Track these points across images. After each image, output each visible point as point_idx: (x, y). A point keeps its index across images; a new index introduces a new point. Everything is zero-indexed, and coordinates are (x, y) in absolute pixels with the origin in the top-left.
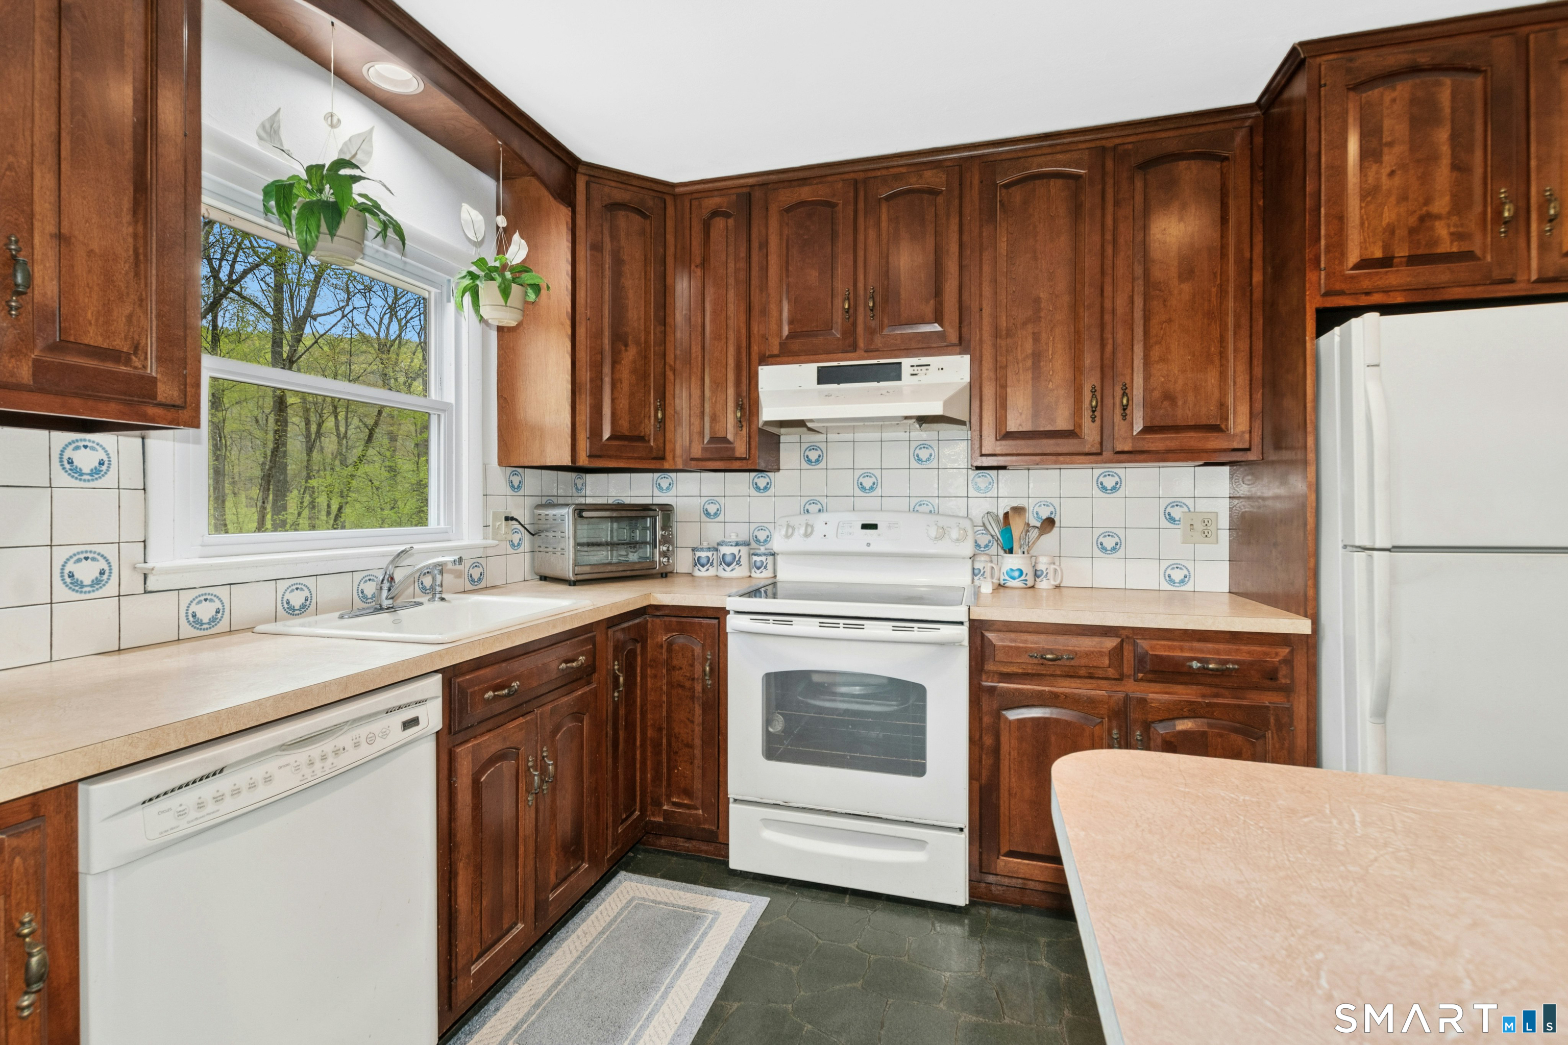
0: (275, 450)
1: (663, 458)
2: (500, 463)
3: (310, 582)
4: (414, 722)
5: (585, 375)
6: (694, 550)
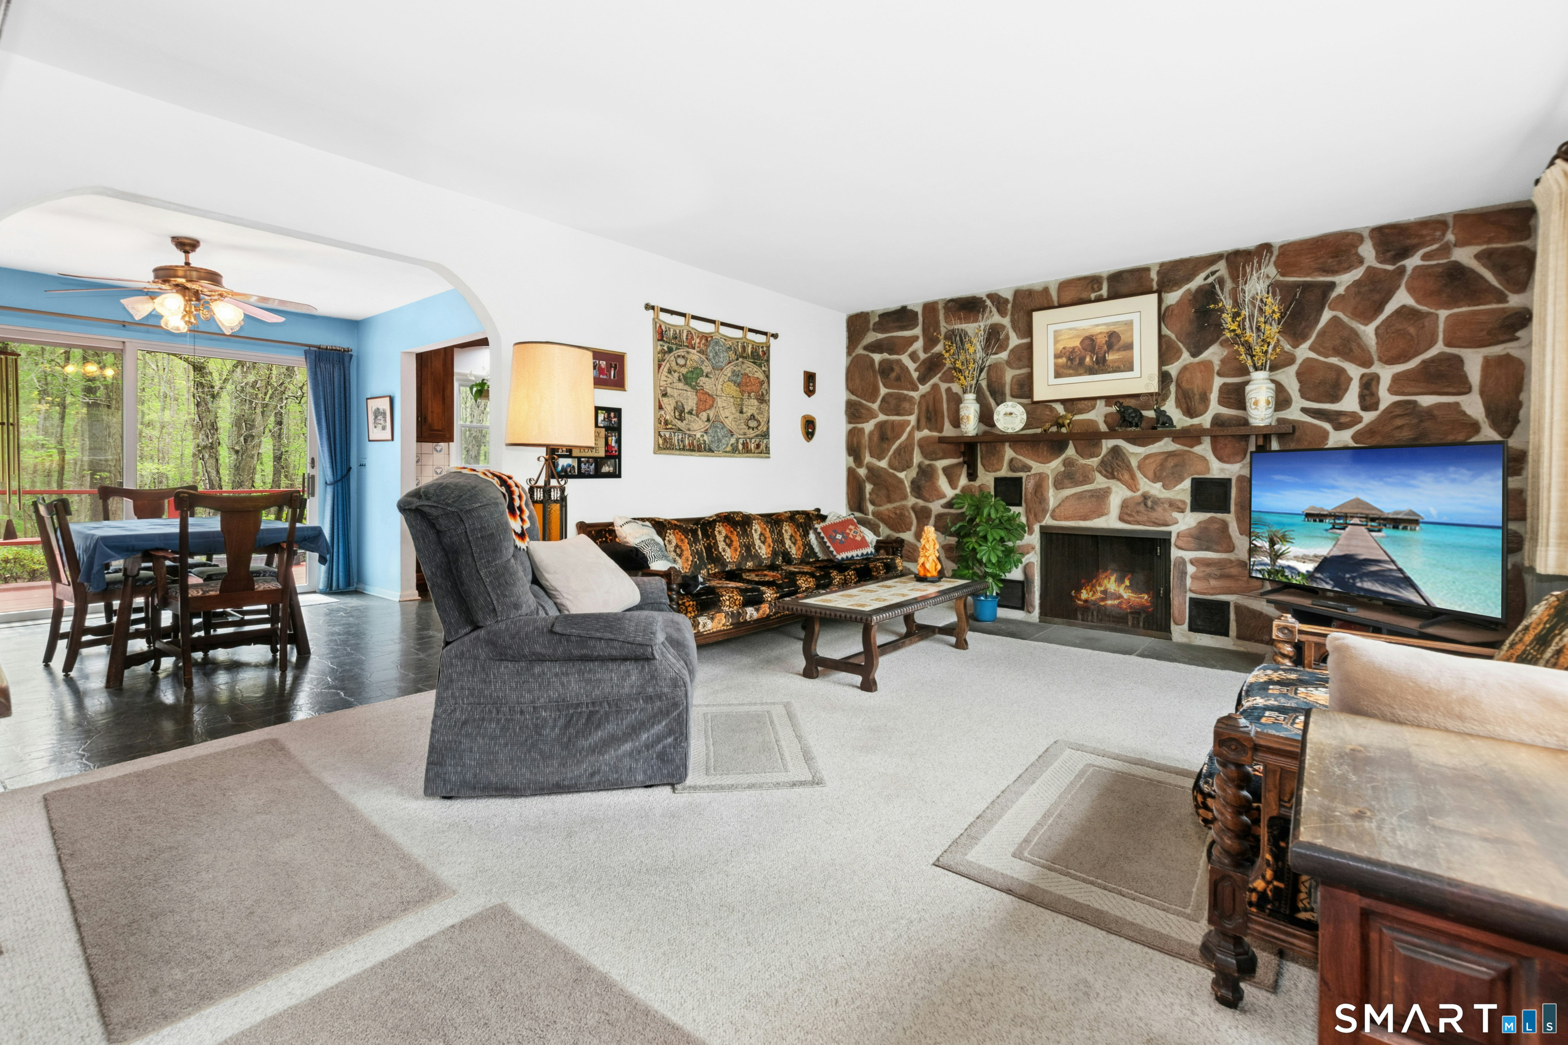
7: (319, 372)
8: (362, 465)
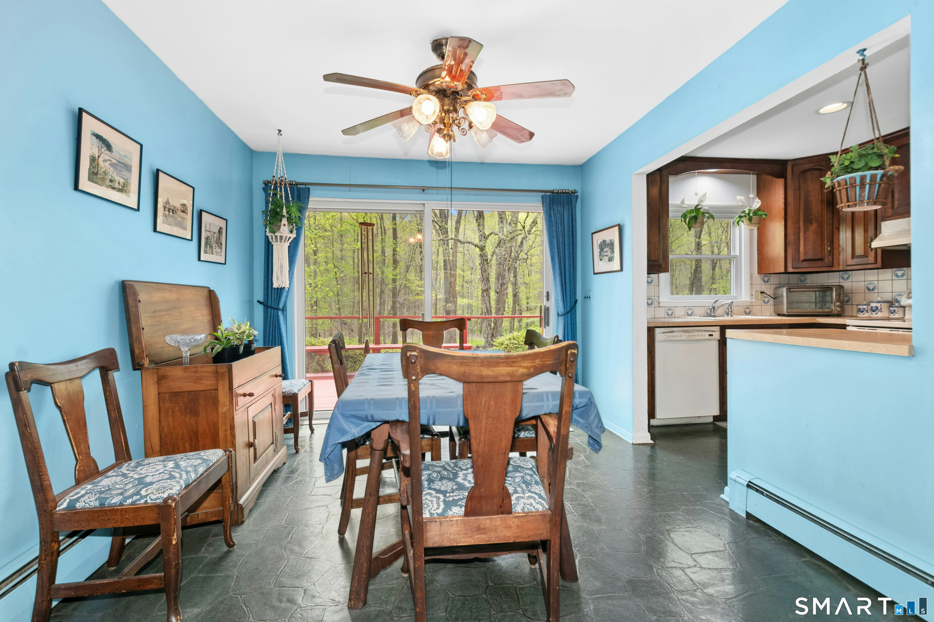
0: (696, 270)
1: (832, 266)
2: (758, 273)
3: (693, 308)
4: (712, 335)
5: (791, 238)
6: (857, 305)
7: (552, 214)
8: (587, 297)
